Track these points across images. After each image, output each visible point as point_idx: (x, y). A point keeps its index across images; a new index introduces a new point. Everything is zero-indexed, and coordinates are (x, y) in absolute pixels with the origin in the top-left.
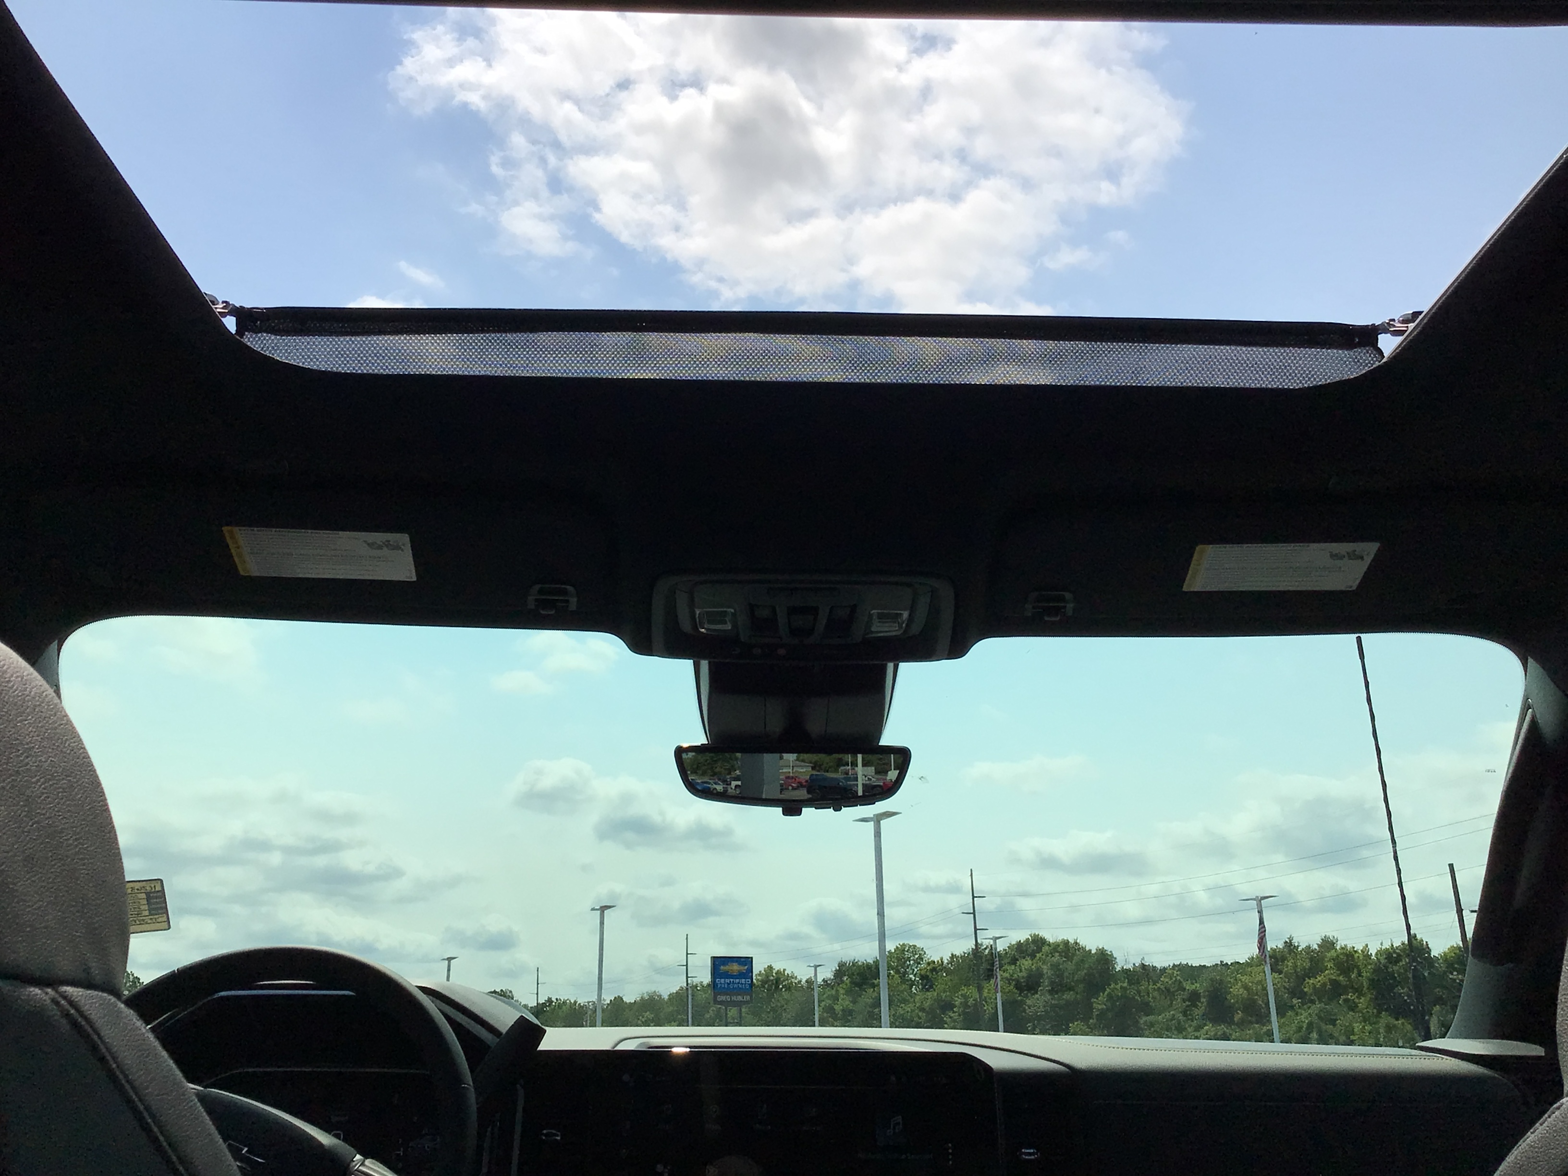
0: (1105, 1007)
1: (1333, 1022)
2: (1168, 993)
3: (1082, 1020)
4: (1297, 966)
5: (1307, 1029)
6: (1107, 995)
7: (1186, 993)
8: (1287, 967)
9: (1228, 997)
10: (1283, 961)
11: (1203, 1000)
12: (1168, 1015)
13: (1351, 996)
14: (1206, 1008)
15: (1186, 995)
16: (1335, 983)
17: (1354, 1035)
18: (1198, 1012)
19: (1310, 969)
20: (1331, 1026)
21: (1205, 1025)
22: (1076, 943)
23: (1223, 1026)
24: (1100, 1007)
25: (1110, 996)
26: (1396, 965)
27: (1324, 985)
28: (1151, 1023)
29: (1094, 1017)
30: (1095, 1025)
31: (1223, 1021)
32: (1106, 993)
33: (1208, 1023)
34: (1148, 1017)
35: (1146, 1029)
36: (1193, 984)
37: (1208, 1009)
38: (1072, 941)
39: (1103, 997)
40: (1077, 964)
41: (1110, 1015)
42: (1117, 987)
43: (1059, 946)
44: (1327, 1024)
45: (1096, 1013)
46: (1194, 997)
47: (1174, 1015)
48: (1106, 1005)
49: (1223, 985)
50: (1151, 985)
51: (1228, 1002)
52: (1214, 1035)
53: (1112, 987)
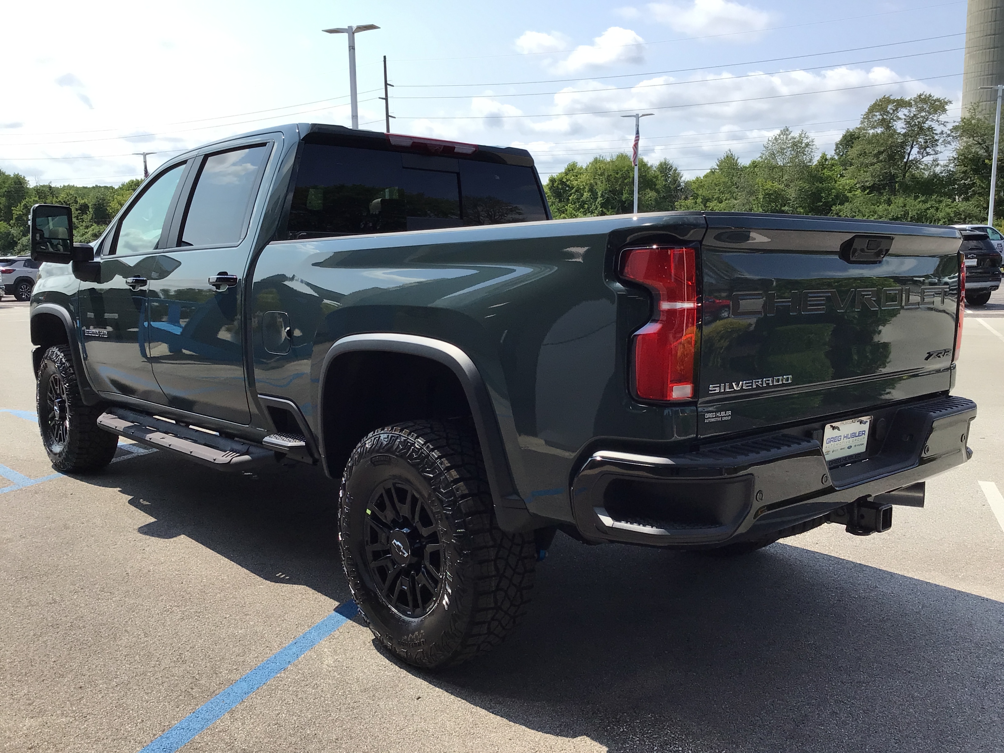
0: (21, 213)
2: (65, 204)
3: (5, 221)
7: (79, 205)
9: (108, 208)
11: (90, 210)
14: (93, 216)
18: (87, 217)
21: (92, 225)
24: (18, 213)
25: (25, 206)
29: (14, 219)
30: (14, 224)
32: (22, 204)
33: (94, 224)
36: (83, 199)
37: (94, 215)
42: (30, 200)
45: (15, 216)
46: (85, 209)
48: (22, 212)
49: (104, 200)
50: (55, 199)
51: (107, 211)
52: (98, 232)
53: (27, 200)
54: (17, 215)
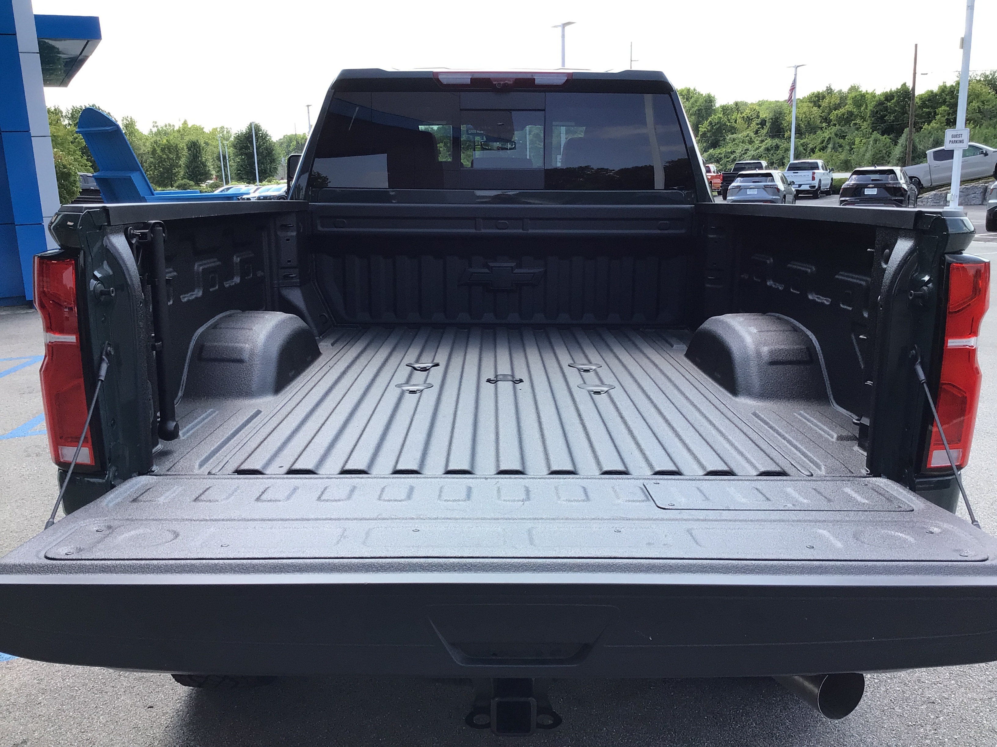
0: (706, 130)
1: (844, 137)
2: (749, 120)
4: (831, 103)
5: (827, 141)
6: (709, 122)
7: (759, 120)
8: (825, 103)
9: (783, 122)
10: (823, 99)
11: (768, 124)
12: (745, 133)
13: (859, 121)
14: (768, 130)
15: (759, 121)
16: (851, 113)
17: (854, 145)
18: (765, 131)
19: (839, 104)
20: (842, 140)
21: (766, 139)
22: (695, 90)
23: (776, 140)
25: (711, 123)
26: (890, 102)
27: (843, 115)
28: (734, 139)
29: (699, 136)
31: (778, 137)
32: (709, 121)
33: (768, 138)
34: (733, 135)
35: (730, 143)
38: (692, 88)
39: (706, 123)
40: (693, 104)
41: (709, 135)
42: (715, 117)
43: (683, 91)
44: (839, 139)
45: (700, 133)
46: (763, 123)
47: (748, 134)
48: (707, 128)
49: (781, 114)
50: (739, 115)
51: (782, 125)
52: (771, 145)
53: (712, 117)
54: (702, 131)
